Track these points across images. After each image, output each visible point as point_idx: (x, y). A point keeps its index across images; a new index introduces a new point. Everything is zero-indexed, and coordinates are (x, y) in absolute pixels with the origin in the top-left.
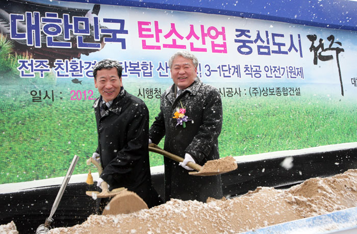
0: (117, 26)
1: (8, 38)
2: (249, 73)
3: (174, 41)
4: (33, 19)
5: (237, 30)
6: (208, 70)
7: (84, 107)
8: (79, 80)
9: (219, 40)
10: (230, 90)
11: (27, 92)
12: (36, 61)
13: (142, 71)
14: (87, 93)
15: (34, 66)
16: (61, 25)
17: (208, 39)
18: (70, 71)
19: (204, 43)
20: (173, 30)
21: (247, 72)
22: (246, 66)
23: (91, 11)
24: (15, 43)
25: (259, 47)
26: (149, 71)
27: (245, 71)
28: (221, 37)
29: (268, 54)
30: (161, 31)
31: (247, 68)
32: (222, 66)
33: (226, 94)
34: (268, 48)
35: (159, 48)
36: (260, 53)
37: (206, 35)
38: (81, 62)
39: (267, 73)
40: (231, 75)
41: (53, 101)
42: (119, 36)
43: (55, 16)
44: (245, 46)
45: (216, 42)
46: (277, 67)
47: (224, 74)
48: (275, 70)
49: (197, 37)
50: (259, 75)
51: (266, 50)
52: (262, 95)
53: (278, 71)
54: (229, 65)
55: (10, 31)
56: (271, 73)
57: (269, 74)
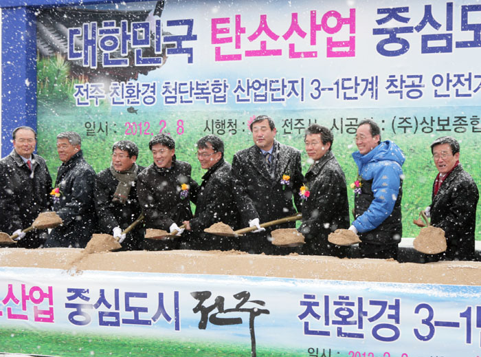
0: (182, 30)
2: (395, 89)
3: (263, 43)
4: (90, 32)
5: (380, 11)
6: (317, 89)
7: (139, 143)
8: (135, 109)
9: (343, 34)
10: (354, 123)
11: (82, 124)
12: (92, 86)
13: (213, 94)
14: (143, 126)
15: (89, 91)
16: (118, 36)
17: (322, 36)
18: (126, 97)
19: (313, 42)
20: (264, 27)
21: (392, 88)
22: (390, 77)
23: (152, 12)
24: (71, 63)
25: (425, 39)
26: (222, 94)
27: (388, 88)
28: (346, 28)
29: (448, 49)
30: (243, 31)
31: (392, 82)
32: (344, 80)
33: (345, 128)
34: (448, 38)
35: (238, 57)
36: (425, 50)
37: (318, 28)
38: (138, 84)
39: (436, 88)
40: (357, 95)
41: (107, 135)
42: (185, 44)
43: (112, 24)
44: (393, 39)
45: (336, 37)
46: (463, 75)
47: (345, 93)
48: (459, 81)
49: (302, 34)
50: (418, 94)
51: (443, 43)
52: (419, 130)
53: (467, 83)
54: (356, 78)
55: (68, 50)
56: (448, 89)
57: (442, 90)
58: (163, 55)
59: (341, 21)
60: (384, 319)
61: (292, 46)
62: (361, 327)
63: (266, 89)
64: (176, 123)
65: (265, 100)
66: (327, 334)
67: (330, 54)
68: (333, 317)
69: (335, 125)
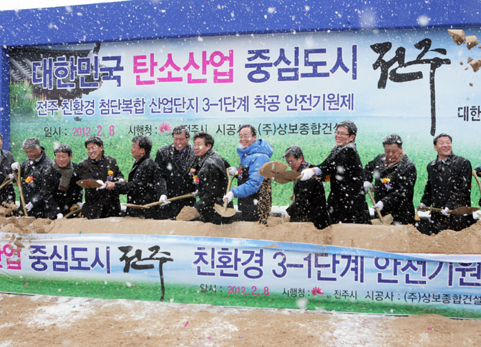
0: (113, 64)
1: (31, 84)
2: (260, 105)
3: (170, 73)
4: (48, 64)
5: (250, 52)
6: (207, 104)
8: (80, 118)
9: (225, 67)
10: (232, 127)
11: (42, 128)
12: (49, 102)
13: (134, 108)
14: (85, 130)
15: (47, 106)
16: (68, 67)
17: (210, 68)
18: (73, 110)
19: (204, 72)
20: (170, 61)
21: (258, 104)
22: (257, 96)
23: (92, 51)
24: (34, 87)
25: (281, 71)
26: (141, 108)
27: (255, 104)
28: (227, 63)
29: (296, 78)
30: (156, 64)
31: (258, 100)
32: (225, 98)
33: (226, 132)
34: (296, 70)
35: (152, 82)
36: (281, 78)
37: (208, 63)
38: (82, 101)
39: (288, 104)
40: (235, 109)
41: (60, 136)
43: (63, 59)
44: (259, 71)
45: (220, 69)
46: (306, 96)
47: (226, 108)
48: (303, 100)
49: (197, 67)
50: (276, 108)
51: (292, 74)
52: (277, 133)
53: (308, 101)
54: (234, 97)
55: (32, 77)
56: (296, 105)
57: (292, 106)
58: (99, 80)
59: (223, 59)
60: (252, 264)
61: (189, 75)
62: (236, 269)
63: (172, 105)
64: (109, 128)
65: (171, 112)
66: (213, 274)
67: (216, 80)
68: (217, 263)
69: (219, 129)
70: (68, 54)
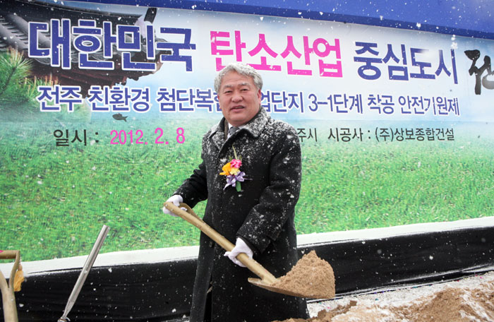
0: (180, 39)
1: (25, 56)
2: (375, 106)
3: (263, 59)
4: (61, 29)
5: (358, 44)
6: (314, 102)
7: (130, 153)
8: (123, 116)
9: (331, 59)
10: (347, 132)
11: (49, 132)
12: (63, 89)
13: (215, 103)
14: (134, 134)
15: (60, 95)
16: (100, 37)
17: (313, 56)
18: (111, 102)
19: (308, 62)
20: (262, 44)
21: (372, 105)
22: (370, 95)
23: (143, 17)
24: (34, 62)
25: (391, 69)
27: (369, 104)
28: (333, 53)
29: (405, 78)
30: (244, 45)
31: (372, 100)
32: (335, 96)
34: (405, 70)
36: (391, 77)
37: (311, 50)
38: (126, 89)
39: (402, 106)
40: (348, 109)
41: (85, 145)
42: (182, 52)
43: (92, 24)
44: (369, 67)
45: (326, 60)
46: (417, 98)
47: (337, 107)
48: (415, 102)
49: (298, 55)
50: (390, 110)
51: (402, 73)
52: (395, 139)
53: (420, 104)
54: (345, 95)
55: (28, 46)
56: (409, 108)
57: (406, 108)
63: (269, 101)
64: (176, 132)
65: (269, 110)
67: (322, 73)
69: (331, 134)
70: (101, 17)
